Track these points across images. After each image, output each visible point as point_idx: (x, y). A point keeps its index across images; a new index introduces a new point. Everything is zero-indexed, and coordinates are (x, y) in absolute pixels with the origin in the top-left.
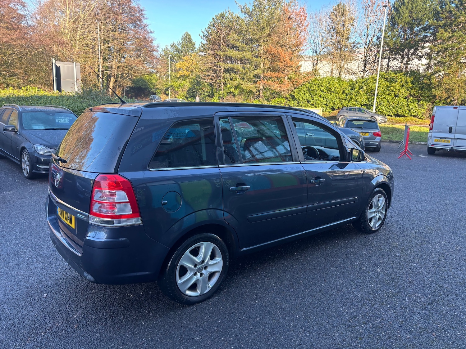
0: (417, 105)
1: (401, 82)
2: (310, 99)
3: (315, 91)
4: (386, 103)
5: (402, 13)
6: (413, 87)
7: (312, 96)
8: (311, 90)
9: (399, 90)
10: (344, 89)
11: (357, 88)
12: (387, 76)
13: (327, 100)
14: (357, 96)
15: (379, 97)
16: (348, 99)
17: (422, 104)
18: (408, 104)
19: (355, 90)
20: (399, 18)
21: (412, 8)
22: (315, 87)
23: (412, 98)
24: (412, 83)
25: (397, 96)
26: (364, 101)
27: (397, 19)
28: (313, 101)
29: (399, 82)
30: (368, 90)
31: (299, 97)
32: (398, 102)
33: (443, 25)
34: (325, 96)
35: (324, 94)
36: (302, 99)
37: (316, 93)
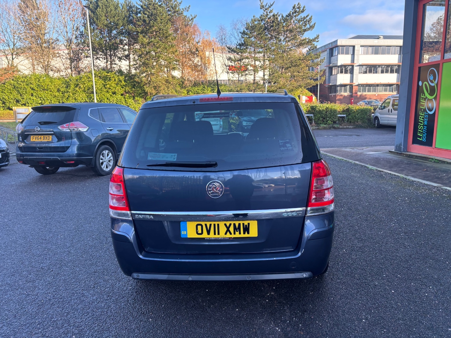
0: (133, 101)
1: (115, 80)
2: (19, 98)
3: (24, 89)
4: (106, 100)
5: (99, 15)
6: (126, 84)
7: (21, 95)
8: (19, 88)
9: (116, 88)
10: (58, 87)
11: (72, 86)
12: (100, 75)
13: (42, 99)
14: (75, 94)
15: (98, 95)
16: (66, 97)
17: (137, 99)
18: (126, 101)
19: (71, 88)
20: (97, 19)
21: (107, 12)
22: (23, 85)
23: (127, 95)
24: (125, 81)
25: (114, 93)
26: (84, 98)
27: (96, 20)
28: (24, 100)
29: (113, 80)
30: (85, 88)
31: (4, 96)
32: (117, 99)
33: (141, 31)
34: (38, 95)
35: (36, 92)
36: (9, 98)
37: (26, 92)
